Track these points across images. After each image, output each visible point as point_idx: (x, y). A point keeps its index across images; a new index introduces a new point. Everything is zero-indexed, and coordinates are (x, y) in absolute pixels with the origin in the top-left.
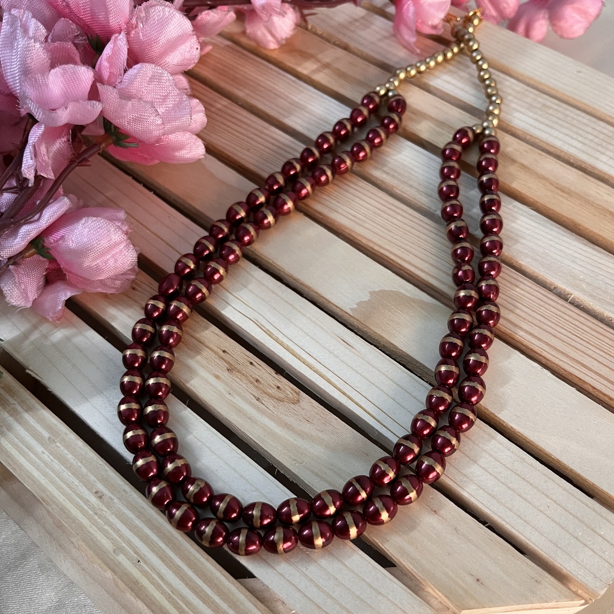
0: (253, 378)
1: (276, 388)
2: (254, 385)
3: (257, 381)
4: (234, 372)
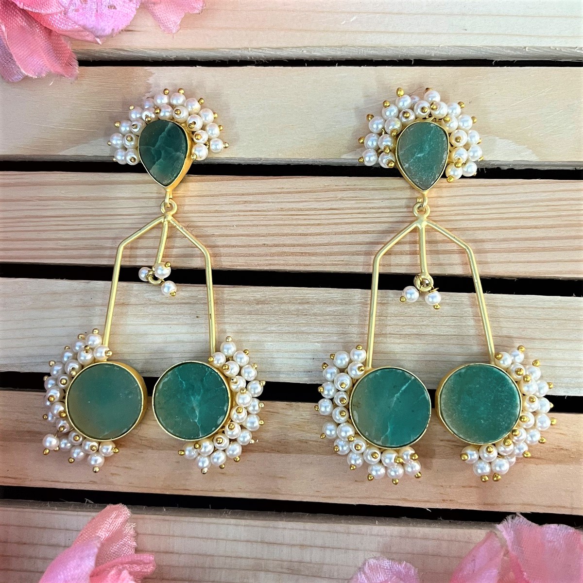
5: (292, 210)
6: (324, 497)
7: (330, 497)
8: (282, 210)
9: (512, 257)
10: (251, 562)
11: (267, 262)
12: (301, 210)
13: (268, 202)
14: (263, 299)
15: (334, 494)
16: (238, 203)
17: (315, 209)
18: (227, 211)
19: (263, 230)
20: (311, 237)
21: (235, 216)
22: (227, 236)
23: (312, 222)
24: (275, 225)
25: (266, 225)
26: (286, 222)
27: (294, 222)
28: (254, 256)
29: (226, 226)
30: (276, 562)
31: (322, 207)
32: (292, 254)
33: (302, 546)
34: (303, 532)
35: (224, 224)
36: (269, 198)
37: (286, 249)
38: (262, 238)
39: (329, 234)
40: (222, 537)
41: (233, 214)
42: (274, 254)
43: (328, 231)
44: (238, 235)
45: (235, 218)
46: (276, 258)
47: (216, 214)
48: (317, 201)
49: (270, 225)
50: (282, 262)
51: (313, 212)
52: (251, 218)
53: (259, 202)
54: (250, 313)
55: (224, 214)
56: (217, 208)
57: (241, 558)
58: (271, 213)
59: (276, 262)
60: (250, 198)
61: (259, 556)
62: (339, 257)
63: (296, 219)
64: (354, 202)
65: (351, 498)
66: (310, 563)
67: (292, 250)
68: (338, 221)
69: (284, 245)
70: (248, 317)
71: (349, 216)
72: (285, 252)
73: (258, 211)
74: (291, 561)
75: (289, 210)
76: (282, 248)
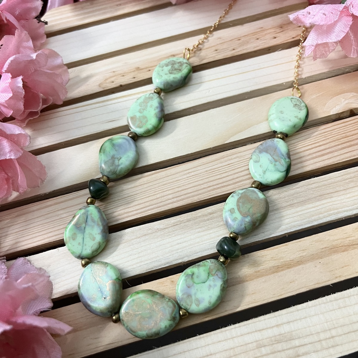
0: (126, 75)
1: (114, 81)
2: (122, 74)
3: (123, 76)
4: (135, 69)
5: (211, 170)
6: (279, 296)
7: (281, 295)
8: (206, 171)
9: (316, 160)
10: (255, 344)
11: (208, 195)
12: (215, 169)
13: (199, 170)
14: (212, 212)
15: (283, 293)
16: (186, 174)
17: (221, 167)
18: (182, 179)
19: (201, 182)
20: (224, 179)
21: (186, 180)
22: (185, 189)
23: (222, 172)
24: (206, 178)
25: (201, 180)
26: (210, 176)
27: (214, 174)
28: (201, 194)
29: (183, 185)
30: (268, 339)
31: (224, 165)
32: (218, 188)
33: (277, 326)
34: (275, 318)
35: (182, 185)
36: (199, 168)
37: (215, 187)
38: (202, 185)
39: (232, 175)
40: (234, 336)
41: (184, 179)
42: (209, 190)
43: (231, 174)
44: (190, 188)
45: (187, 181)
46: (211, 192)
47: (177, 182)
48: (221, 163)
49: (203, 179)
50: (215, 193)
51: (221, 168)
52: (193, 179)
53: (195, 171)
54: (208, 220)
55: (181, 181)
56: (176, 179)
57: (249, 344)
58: (202, 174)
59: (212, 194)
60: (190, 171)
61: (257, 339)
62: (240, 183)
63: (214, 173)
64: (238, 159)
65: (292, 292)
66: (285, 333)
67: (217, 186)
68: (234, 168)
69: (213, 186)
70: (208, 222)
71: (238, 165)
72: (215, 188)
73: (196, 175)
74: (275, 336)
75: (210, 170)
76: (213, 187)
